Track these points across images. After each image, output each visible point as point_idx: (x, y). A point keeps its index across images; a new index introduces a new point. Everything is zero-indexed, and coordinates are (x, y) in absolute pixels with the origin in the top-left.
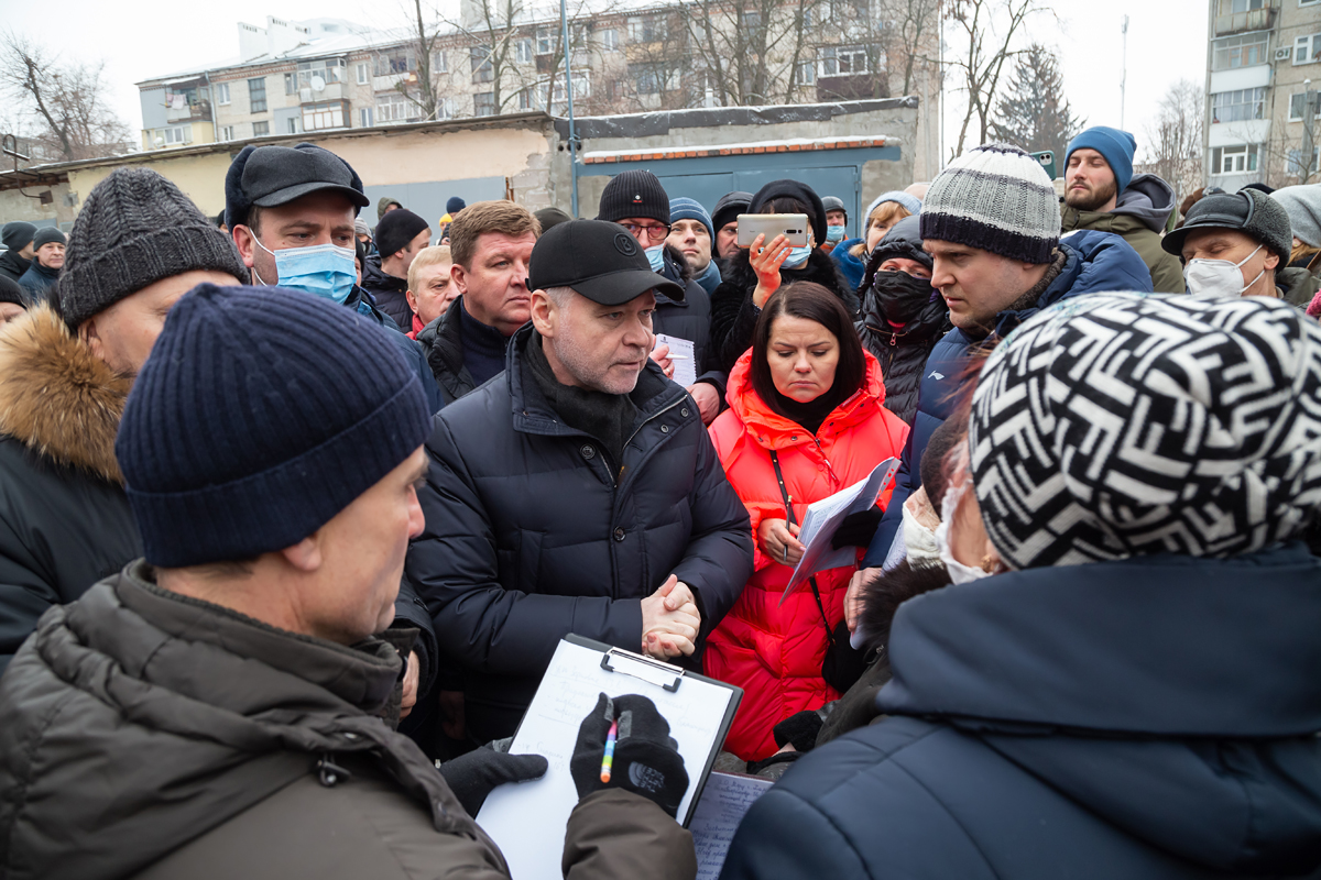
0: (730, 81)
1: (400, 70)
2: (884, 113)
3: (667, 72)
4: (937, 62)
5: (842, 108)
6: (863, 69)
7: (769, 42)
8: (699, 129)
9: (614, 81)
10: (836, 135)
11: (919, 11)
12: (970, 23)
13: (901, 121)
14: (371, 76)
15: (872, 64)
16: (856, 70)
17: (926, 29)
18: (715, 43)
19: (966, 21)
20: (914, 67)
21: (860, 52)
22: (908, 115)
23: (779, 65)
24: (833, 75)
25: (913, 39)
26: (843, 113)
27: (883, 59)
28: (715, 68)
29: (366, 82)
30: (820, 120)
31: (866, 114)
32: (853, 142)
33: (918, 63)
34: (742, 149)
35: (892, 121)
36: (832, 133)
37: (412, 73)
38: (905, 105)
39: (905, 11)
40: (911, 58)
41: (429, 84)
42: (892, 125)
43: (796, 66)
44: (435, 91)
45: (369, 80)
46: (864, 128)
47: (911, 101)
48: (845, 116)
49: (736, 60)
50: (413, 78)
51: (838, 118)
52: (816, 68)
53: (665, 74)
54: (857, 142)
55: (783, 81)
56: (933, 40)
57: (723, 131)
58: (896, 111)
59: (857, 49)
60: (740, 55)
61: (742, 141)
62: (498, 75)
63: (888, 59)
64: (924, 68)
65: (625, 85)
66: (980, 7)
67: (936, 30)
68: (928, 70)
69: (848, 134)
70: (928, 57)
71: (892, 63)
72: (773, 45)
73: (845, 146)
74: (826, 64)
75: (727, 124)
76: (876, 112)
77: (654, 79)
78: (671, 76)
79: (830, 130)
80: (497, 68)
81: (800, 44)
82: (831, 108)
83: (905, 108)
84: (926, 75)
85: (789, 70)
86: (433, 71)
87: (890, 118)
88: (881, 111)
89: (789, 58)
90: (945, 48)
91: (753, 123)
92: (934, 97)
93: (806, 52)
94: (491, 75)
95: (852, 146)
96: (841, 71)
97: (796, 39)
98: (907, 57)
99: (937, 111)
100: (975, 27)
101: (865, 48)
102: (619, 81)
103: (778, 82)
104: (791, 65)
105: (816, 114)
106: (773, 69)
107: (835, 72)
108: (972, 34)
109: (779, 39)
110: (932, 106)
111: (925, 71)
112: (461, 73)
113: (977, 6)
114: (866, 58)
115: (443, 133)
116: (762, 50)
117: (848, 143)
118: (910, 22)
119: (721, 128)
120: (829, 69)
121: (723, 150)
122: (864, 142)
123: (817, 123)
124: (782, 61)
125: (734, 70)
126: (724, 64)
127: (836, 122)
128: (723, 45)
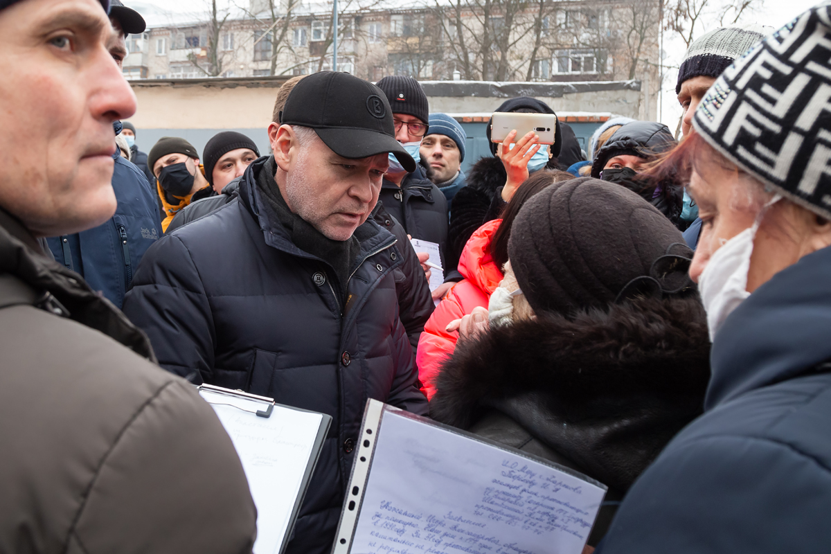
0: (475, 71)
1: (193, 46)
2: (610, 94)
3: (422, 62)
4: (656, 66)
5: (573, 88)
6: (592, 70)
7: (511, 41)
8: (446, 99)
9: (375, 67)
10: (567, 110)
11: (642, 23)
12: (686, 34)
13: (626, 101)
14: (168, 49)
15: (600, 66)
16: (585, 70)
17: (648, 39)
18: (465, 40)
19: (683, 33)
20: (636, 69)
21: (589, 55)
22: (631, 96)
23: (518, 61)
24: (567, 73)
25: (636, 47)
26: (574, 92)
27: (610, 60)
28: (462, 59)
29: (163, 54)
30: (553, 97)
31: (594, 94)
32: (582, 117)
33: (640, 66)
34: (482, 118)
35: (617, 101)
36: (564, 108)
37: (203, 49)
38: (628, 87)
39: (630, 23)
40: (635, 61)
41: (216, 57)
42: (617, 104)
43: (534, 62)
44: (221, 63)
45: (166, 52)
46: (591, 105)
47: (634, 84)
48: (575, 95)
49: (482, 55)
50: (203, 53)
51: (570, 96)
52: (551, 65)
53: (419, 64)
54: (585, 118)
55: (521, 73)
56: (653, 47)
57: (467, 102)
58: (621, 93)
59: (587, 53)
60: (485, 50)
61: (483, 111)
62: (275, 53)
63: (614, 60)
64: (645, 70)
65: (384, 70)
66: (696, 22)
67: (657, 40)
68: (649, 72)
69: (577, 110)
70: (649, 61)
71: (618, 64)
72: (515, 43)
73: (574, 120)
74: (560, 62)
75: (470, 95)
76: (603, 92)
77: (410, 68)
78: (425, 65)
79: (561, 105)
80: (275, 47)
81: (538, 43)
82: (563, 87)
83: (629, 91)
84: (647, 76)
85: (527, 65)
86: (220, 48)
87: (616, 97)
88: (607, 92)
89: (527, 56)
90: (664, 55)
91: (493, 96)
92: (654, 96)
93: (543, 50)
94: (270, 54)
95: (580, 120)
96: (573, 70)
97: (535, 38)
98: (631, 60)
99: (656, 108)
100: (691, 38)
101: (594, 52)
102: (380, 67)
103: (517, 73)
104: (529, 61)
105: (549, 91)
106: (513, 64)
107: (567, 71)
108: (688, 43)
109: (520, 38)
110: (652, 103)
111: (646, 73)
112: (245, 49)
113: (693, 20)
114: (595, 59)
115: (222, 88)
116: (504, 45)
117: (577, 118)
118: (634, 32)
119: (466, 99)
120: (563, 67)
121: (466, 118)
122: (592, 117)
123: (550, 99)
124: (521, 58)
125: (480, 63)
126: (472, 57)
127: (567, 99)
128: (471, 40)
